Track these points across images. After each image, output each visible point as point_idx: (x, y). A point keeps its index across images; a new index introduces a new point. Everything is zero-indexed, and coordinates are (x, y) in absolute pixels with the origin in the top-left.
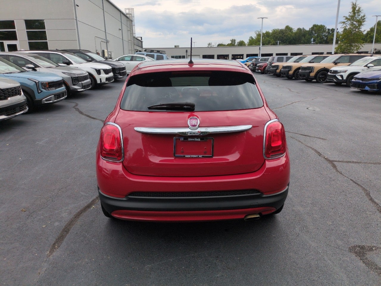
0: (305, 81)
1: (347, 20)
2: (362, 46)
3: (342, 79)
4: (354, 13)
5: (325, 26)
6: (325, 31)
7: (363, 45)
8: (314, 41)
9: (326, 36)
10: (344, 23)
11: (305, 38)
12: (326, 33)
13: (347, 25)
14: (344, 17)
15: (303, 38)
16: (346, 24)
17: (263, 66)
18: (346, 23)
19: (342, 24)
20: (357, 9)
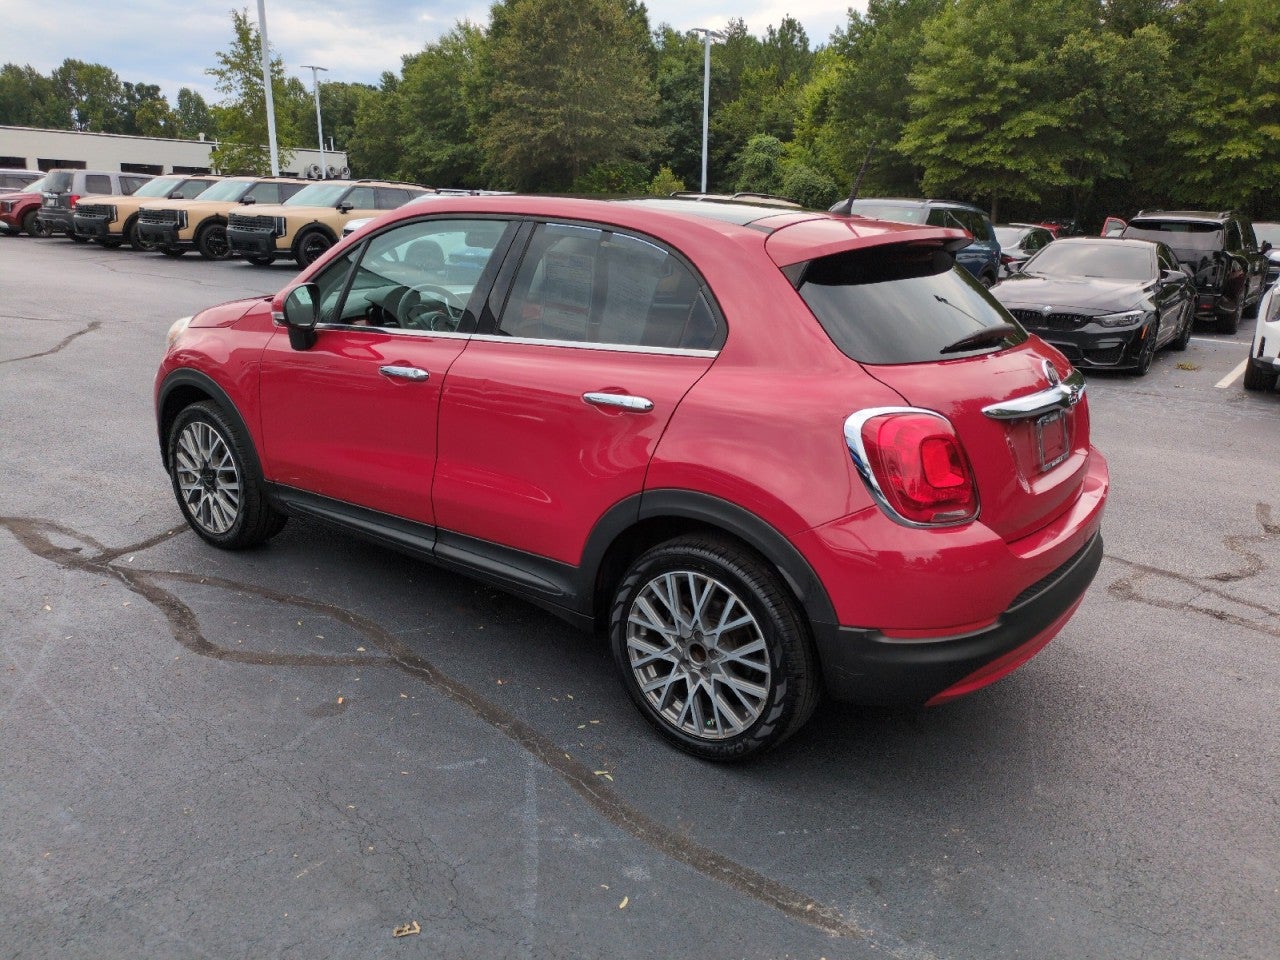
0: (246, 263)
1: (229, 66)
2: (292, 156)
3: (392, 260)
4: (248, 49)
5: (111, 73)
6: (116, 90)
7: (294, 153)
8: (82, 119)
9: (124, 108)
10: (221, 74)
11: (43, 104)
12: (123, 97)
13: (232, 81)
14: (219, 54)
15: (37, 105)
16: (229, 79)
17: (13, 206)
18: (229, 74)
19: (217, 77)
20: (253, 35)
